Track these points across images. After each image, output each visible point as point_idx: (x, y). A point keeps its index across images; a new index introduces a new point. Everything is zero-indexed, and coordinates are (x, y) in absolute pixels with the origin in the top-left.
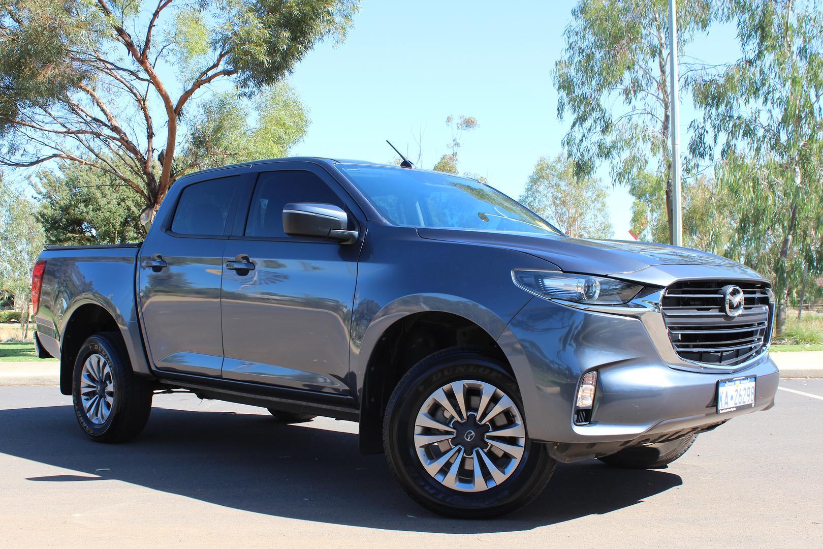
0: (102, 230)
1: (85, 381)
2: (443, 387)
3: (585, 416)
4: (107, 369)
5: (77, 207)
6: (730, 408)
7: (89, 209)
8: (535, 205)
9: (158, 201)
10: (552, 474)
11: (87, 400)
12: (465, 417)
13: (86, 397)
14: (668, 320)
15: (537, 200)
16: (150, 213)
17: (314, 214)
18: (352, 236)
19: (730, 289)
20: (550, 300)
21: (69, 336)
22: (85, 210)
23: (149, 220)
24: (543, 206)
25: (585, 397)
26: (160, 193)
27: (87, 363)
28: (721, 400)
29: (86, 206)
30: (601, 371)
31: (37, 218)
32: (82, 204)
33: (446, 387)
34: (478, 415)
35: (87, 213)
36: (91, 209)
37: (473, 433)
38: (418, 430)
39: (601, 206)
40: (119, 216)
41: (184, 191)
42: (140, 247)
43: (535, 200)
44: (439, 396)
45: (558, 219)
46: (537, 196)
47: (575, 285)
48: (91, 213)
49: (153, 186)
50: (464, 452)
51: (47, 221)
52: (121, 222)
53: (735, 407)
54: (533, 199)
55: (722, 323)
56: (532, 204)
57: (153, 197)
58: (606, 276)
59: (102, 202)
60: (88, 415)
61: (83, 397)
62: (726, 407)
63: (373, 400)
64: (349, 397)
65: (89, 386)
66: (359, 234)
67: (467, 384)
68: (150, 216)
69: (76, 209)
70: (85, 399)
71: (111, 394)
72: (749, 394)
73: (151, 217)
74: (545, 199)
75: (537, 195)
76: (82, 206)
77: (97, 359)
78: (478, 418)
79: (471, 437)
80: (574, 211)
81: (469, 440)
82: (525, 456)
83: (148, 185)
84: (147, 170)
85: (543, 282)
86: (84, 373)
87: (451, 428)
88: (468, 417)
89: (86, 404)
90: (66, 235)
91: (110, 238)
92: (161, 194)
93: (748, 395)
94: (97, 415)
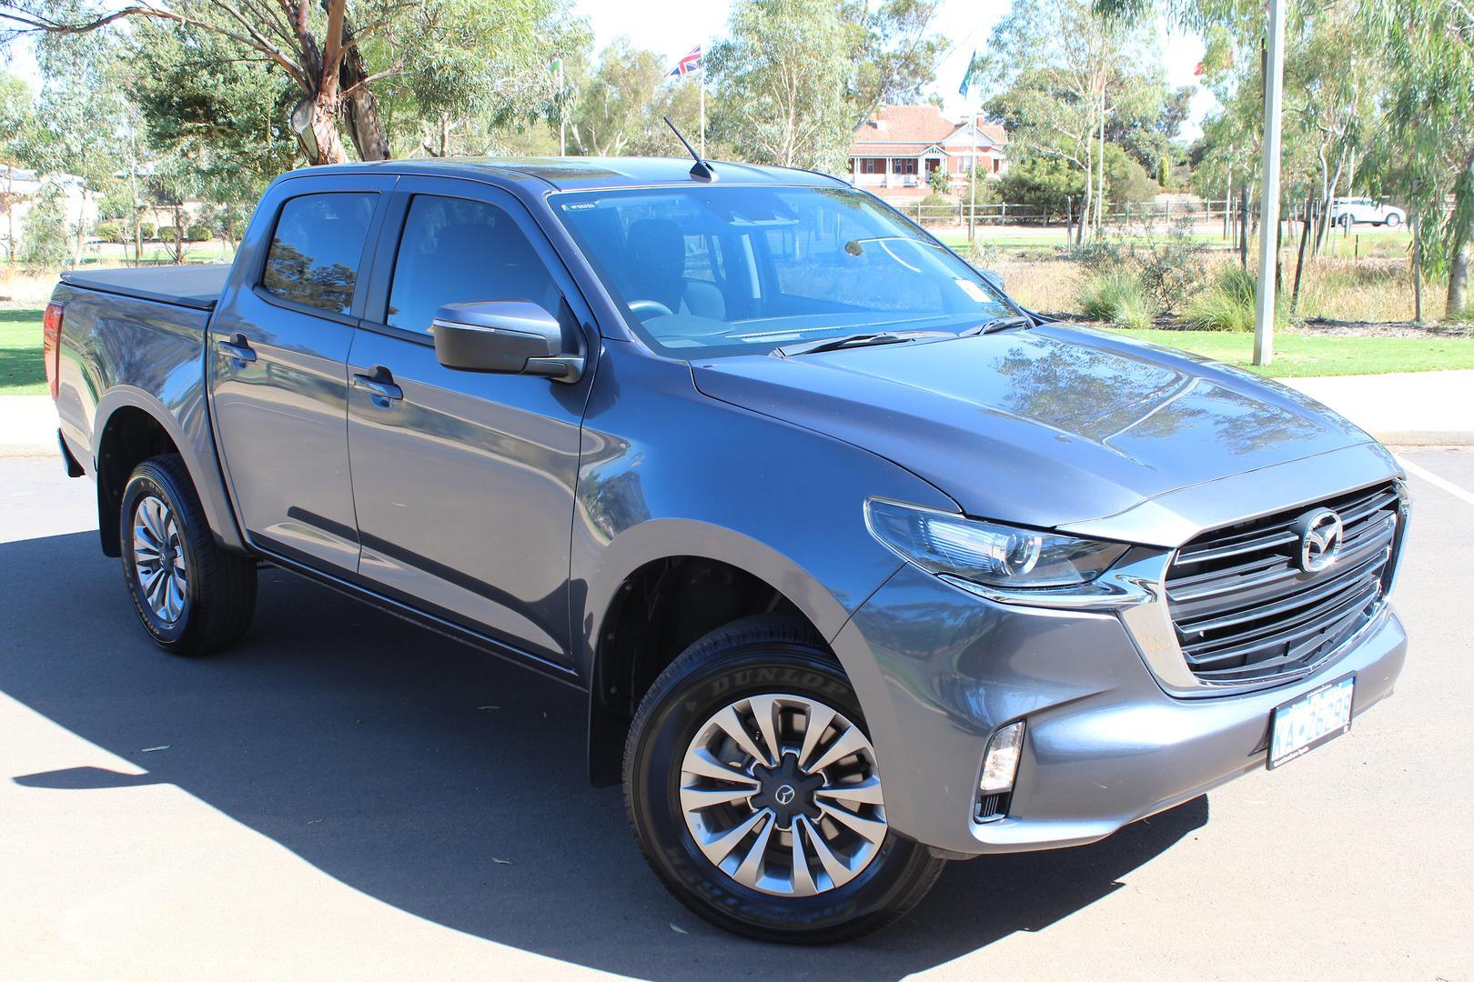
0: (243, 117)
1: (140, 542)
2: (734, 705)
3: (1000, 804)
4: (172, 530)
5: (196, 76)
6: (1297, 751)
7: (218, 80)
8: (1030, 33)
9: (324, 87)
10: (939, 873)
11: (147, 572)
12: (776, 758)
13: (144, 569)
14: (1177, 609)
15: (1033, 24)
16: (311, 110)
17: (493, 330)
18: (572, 366)
19: (1315, 518)
20: (936, 575)
21: (108, 455)
22: (210, 82)
23: (308, 124)
24: (1043, 35)
25: (1000, 770)
26: (326, 73)
27: (140, 510)
28: (1278, 743)
29: (212, 74)
30: (1032, 722)
31: (131, 94)
32: (205, 72)
33: (739, 704)
34: (803, 755)
35: (216, 86)
36: (222, 80)
37: (792, 791)
38: (686, 780)
39: (1148, 33)
40: (272, 91)
41: (286, 207)
42: (212, 311)
43: (1029, 23)
44: (726, 719)
45: (1071, 58)
46: (1033, 17)
47: (989, 546)
48: (222, 88)
49: (313, 59)
50: (776, 821)
51: (147, 98)
52: (276, 103)
53: (1306, 746)
54: (1025, 23)
55: (1293, 587)
56: (1023, 31)
57: (314, 80)
58: (1052, 530)
59: (240, 67)
60: (149, 600)
61: (140, 569)
62: (1290, 749)
63: (613, 690)
64: (572, 672)
65: (147, 551)
66: (587, 362)
67: (779, 701)
68: (310, 116)
69: (195, 79)
70: (143, 573)
71: (182, 573)
72: (1338, 711)
73: (312, 118)
74: (1047, 22)
75: (1033, 13)
76: (204, 74)
77: (156, 507)
78: (801, 763)
79: (788, 797)
80: (1100, 43)
81: (783, 802)
82: (888, 842)
83: (305, 58)
84: (301, 30)
85: (926, 528)
86: (138, 528)
87: (751, 777)
88: (782, 759)
89: (146, 581)
90: (180, 125)
91: (259, 130)
92: (328, 75)
93: (1337, 714)
94: (163, 604)
